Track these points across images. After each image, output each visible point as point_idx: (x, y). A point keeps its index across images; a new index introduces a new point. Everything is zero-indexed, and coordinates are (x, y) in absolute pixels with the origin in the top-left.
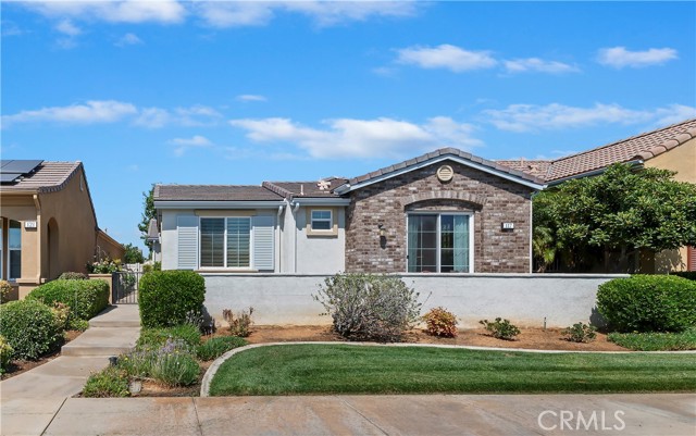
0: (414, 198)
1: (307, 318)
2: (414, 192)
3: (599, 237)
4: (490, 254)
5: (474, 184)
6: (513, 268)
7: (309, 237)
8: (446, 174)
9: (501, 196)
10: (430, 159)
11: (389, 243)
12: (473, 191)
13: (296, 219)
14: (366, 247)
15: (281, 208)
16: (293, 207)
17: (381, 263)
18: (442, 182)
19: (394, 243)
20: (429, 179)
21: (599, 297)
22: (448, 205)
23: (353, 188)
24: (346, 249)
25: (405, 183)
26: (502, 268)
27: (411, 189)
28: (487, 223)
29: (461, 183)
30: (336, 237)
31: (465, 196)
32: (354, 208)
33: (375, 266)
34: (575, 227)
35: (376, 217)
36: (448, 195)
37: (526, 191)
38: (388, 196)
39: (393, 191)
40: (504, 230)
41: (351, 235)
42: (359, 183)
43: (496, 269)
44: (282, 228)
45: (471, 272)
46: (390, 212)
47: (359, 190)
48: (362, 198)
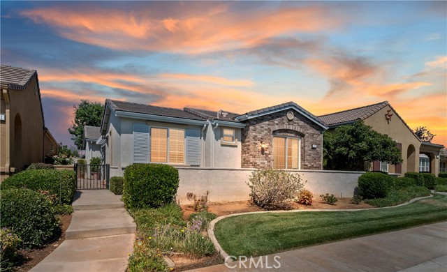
0: (277, 128)
1: (235, 197)
2: (277, 124)
3: (352, 154)
4: (307, 160)
5: (302, 123)
6: (316, 168)
7: (222, 145)
8: (291, 116)
9: (312, 131)
10: (285, 107)
11: (265, 152)
12: (301, 127)
13: (215, 134)
14: (255, 153)
15: (205, 125)
16: (213, 126)
17: (262, 163)
18: (289, 120)
19: (268, 152)
20: (284, 117)
21: (359, 182)
22: (291, 133)
23: (249, 118)
24: (242, 154)
25: (273, 118)
26: (312, 167)
27: (276, 122)
28: (307, 144)
29: (297, 122)
30: (236, 146)
31: (298, 129)
32: (248, 130)
33: (258, 165)
34: (343, 149)
35: (259, 136)
36: (291, 127)
37: (321, 129)
38: (265, 124)
39: (267, 122)
40: (313, 148)
41: (246, 146)
42: (252, 115)
43: (310, 168)
44: (204, 139)
45: (299, 169)
46: (266, 134)
47: (251, 119)
48: (253, 125)
